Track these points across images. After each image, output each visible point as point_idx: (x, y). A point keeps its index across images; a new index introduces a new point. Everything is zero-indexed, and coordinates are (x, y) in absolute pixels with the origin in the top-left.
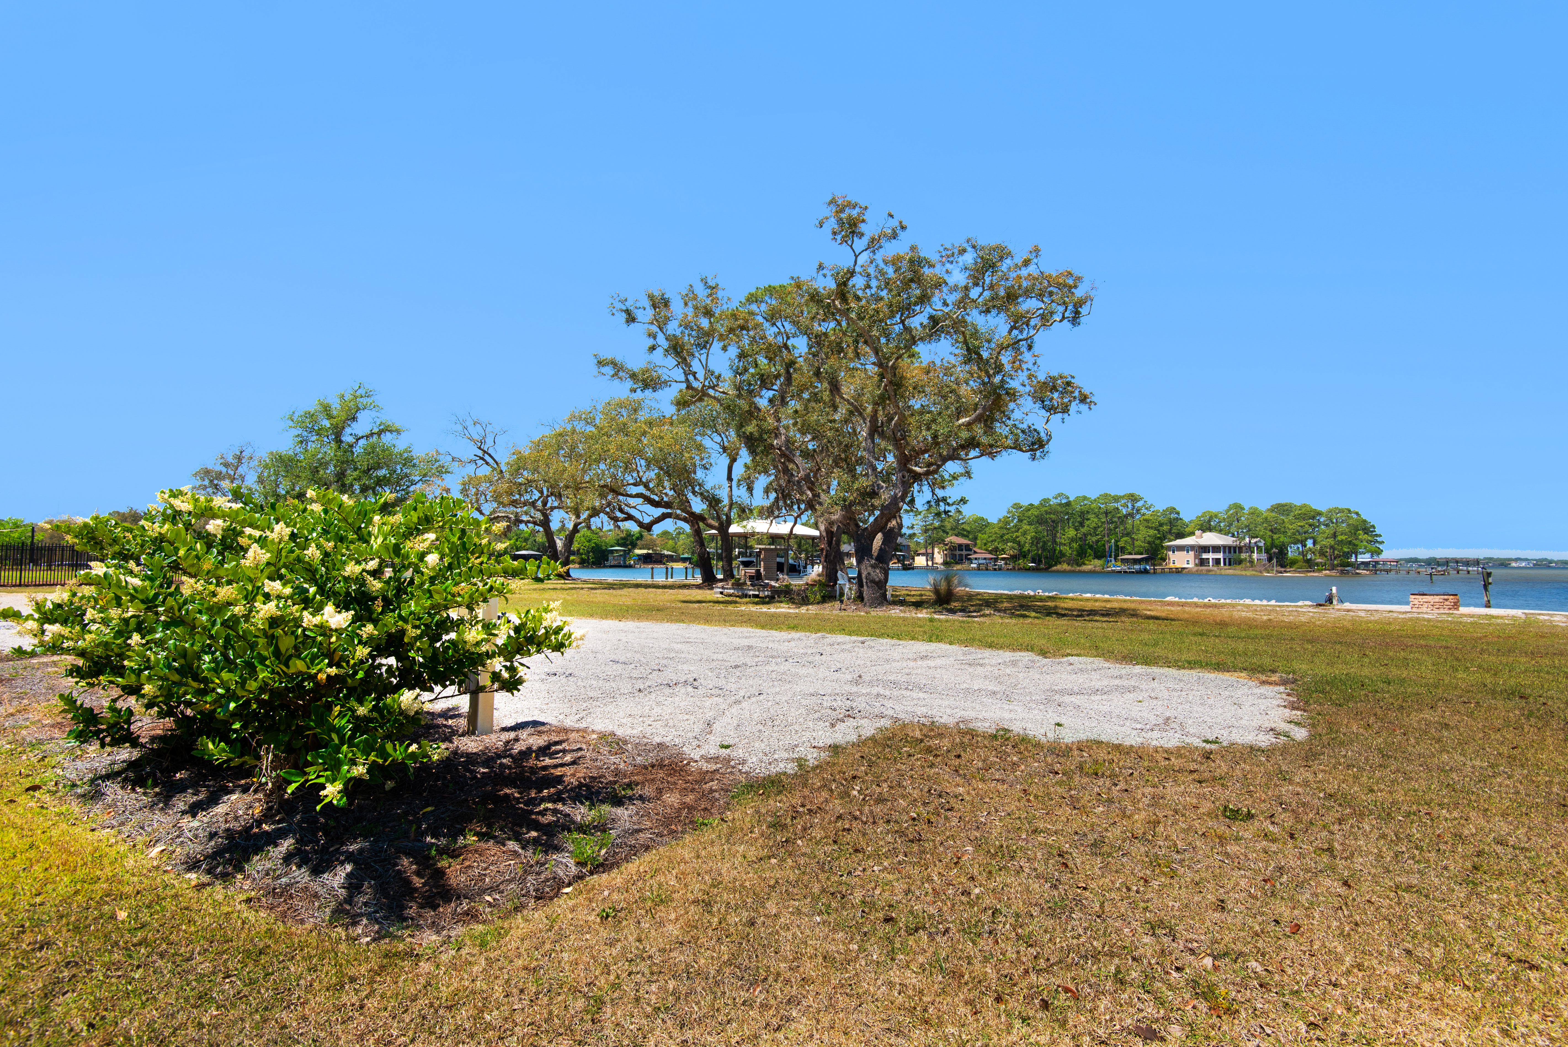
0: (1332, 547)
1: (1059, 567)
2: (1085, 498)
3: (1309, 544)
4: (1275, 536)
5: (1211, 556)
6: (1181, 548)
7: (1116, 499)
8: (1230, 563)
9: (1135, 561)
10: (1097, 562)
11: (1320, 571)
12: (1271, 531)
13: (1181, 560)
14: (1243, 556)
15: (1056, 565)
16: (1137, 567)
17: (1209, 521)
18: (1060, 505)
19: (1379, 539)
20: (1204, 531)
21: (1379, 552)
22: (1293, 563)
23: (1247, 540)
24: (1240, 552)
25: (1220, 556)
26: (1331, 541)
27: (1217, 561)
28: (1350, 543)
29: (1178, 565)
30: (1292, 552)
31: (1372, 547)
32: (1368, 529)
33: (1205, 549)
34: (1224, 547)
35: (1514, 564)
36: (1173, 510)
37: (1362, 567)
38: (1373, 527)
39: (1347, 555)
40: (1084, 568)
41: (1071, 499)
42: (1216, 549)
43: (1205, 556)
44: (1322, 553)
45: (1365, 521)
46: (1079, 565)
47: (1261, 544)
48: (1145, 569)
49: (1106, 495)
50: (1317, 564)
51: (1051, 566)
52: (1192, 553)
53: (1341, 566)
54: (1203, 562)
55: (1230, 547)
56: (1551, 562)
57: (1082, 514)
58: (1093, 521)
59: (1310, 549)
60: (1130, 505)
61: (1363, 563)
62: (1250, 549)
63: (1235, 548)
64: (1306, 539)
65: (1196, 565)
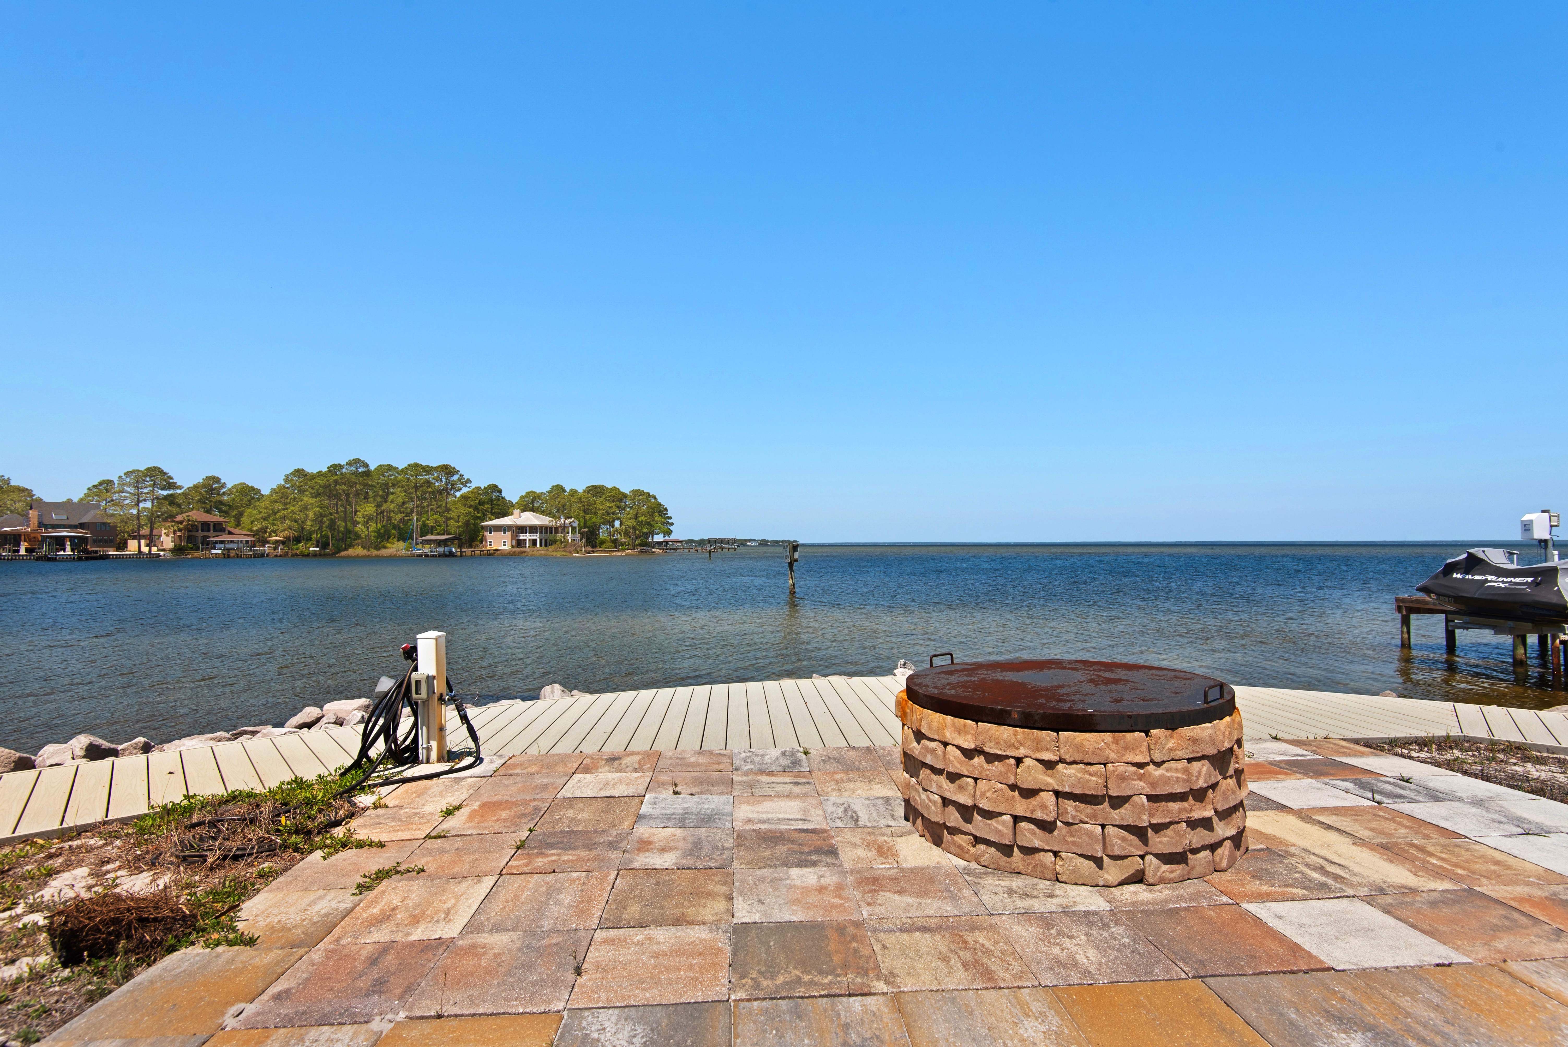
0: (634, 528)
1: (351, 552)
2: (390, 467)
3: (617, 524)
4: (587, 517)
5: (527, 537)
6: (498, 528)
7: (428, 470)
8: (546, 543)
9: (439, 543)
10: (401, 545)
11: (623, 550)
12: (584, 511)
13: (500, 542)
14: (559, 536)
15: (346, 549)
16: (441, 549)
17: (533, 502)
18: (355, 474)
19: (670, 521)
20: (523, 511)
21: (669, 533)
22: (603, 542)
23: (562, 520)
24: (556, 533)
25: (537, 536)
26: (633, 522)
27: (534, 542)
28: (648, 524)
29: (494, 547)
30: (602, 534)
31: (664, 528)
32: (661, 510)
33: (522, 529)
34: (541, 527)
35: (749, 544)
36: (494, 488)
37: (657, 546)
38: (666, 509)
39: (646, 535)
40: (384, 552)
41: (372, 467)
42: (533, 529)
43: (522, 537)
44: (627, 534)
45: (660, 504)
46: (377, 548)
47: (576, 525)
48: (451, 553)
49: (416, 465)
50: (622, 544)
51: (339, 551)
52: (509, 534)
53: (640, 545)
54: (520, 543)
55: (546, 528)
56: (768, 541)
57: (385, 487)
58: (398, 495)
59: (617, 530)
60: (444, 479)
61: (657, 543)
62: (564, 529)
63: (551, 528)
64: (614, 521)
65: (513, 546)
